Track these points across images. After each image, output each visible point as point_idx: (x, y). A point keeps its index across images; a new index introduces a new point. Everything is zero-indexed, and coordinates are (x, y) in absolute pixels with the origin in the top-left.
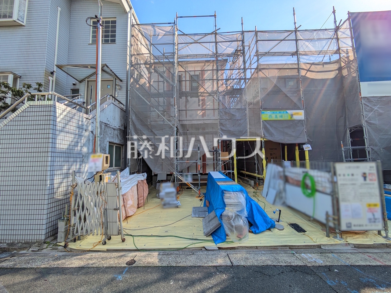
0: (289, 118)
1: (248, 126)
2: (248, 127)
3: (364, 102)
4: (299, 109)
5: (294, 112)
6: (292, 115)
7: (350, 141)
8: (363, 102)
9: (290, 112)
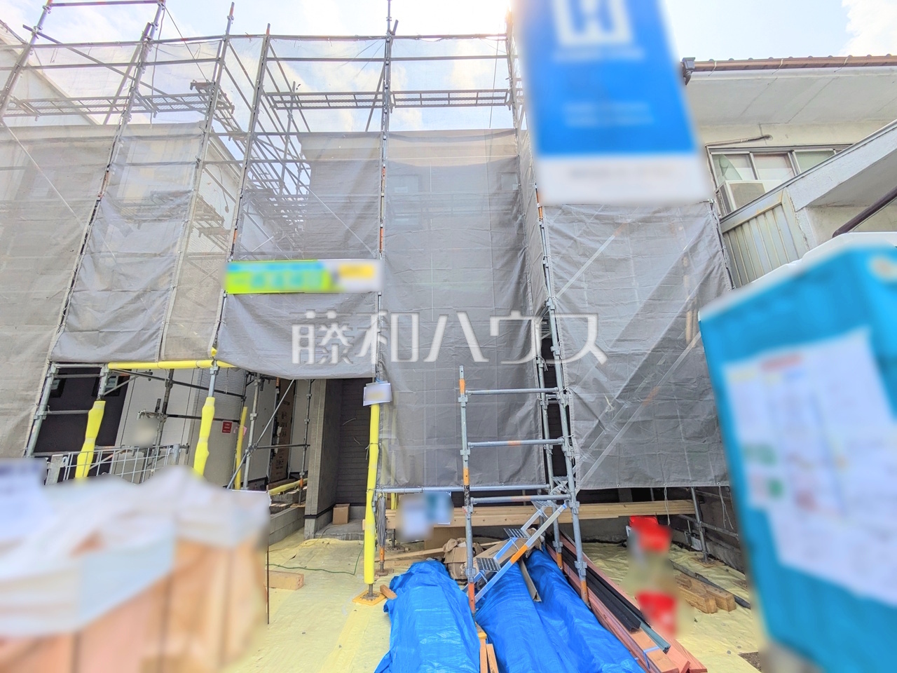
0: (324, 285)
1: (169, 315)
2: (168, 319)
3: (552, 222)
4: (363, 254)
5: (342, 264)
6: (335, 277)
7: (541, 370)
8: (548, 220)
9: (330, 264)
